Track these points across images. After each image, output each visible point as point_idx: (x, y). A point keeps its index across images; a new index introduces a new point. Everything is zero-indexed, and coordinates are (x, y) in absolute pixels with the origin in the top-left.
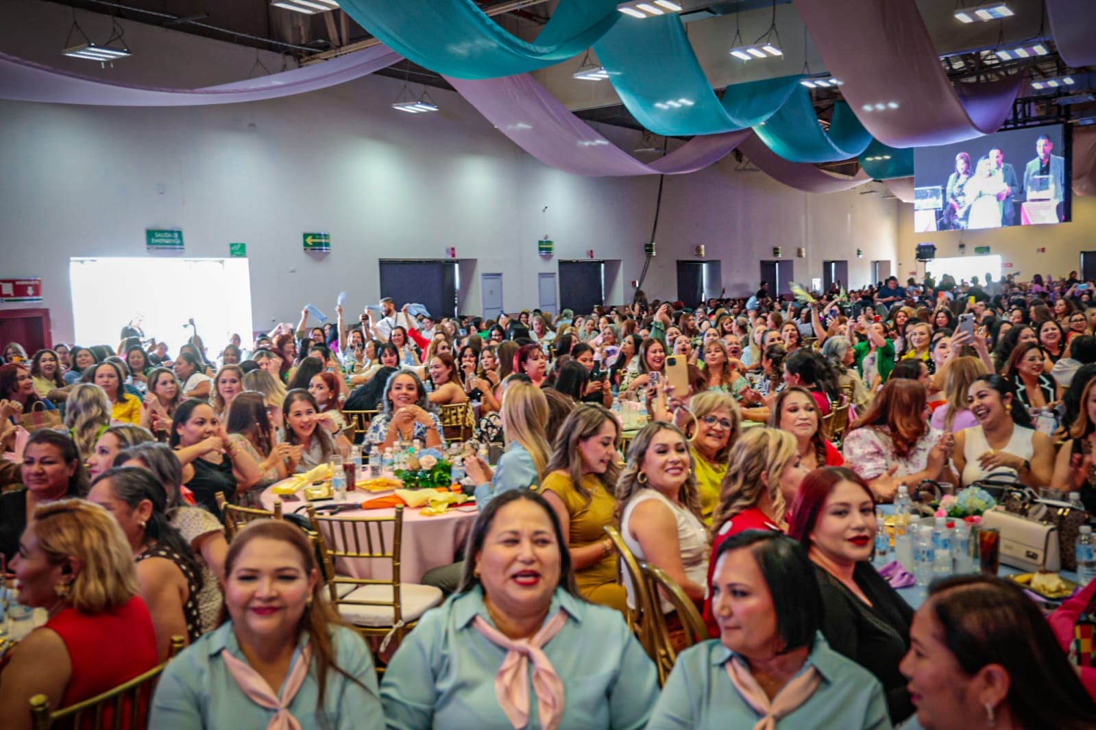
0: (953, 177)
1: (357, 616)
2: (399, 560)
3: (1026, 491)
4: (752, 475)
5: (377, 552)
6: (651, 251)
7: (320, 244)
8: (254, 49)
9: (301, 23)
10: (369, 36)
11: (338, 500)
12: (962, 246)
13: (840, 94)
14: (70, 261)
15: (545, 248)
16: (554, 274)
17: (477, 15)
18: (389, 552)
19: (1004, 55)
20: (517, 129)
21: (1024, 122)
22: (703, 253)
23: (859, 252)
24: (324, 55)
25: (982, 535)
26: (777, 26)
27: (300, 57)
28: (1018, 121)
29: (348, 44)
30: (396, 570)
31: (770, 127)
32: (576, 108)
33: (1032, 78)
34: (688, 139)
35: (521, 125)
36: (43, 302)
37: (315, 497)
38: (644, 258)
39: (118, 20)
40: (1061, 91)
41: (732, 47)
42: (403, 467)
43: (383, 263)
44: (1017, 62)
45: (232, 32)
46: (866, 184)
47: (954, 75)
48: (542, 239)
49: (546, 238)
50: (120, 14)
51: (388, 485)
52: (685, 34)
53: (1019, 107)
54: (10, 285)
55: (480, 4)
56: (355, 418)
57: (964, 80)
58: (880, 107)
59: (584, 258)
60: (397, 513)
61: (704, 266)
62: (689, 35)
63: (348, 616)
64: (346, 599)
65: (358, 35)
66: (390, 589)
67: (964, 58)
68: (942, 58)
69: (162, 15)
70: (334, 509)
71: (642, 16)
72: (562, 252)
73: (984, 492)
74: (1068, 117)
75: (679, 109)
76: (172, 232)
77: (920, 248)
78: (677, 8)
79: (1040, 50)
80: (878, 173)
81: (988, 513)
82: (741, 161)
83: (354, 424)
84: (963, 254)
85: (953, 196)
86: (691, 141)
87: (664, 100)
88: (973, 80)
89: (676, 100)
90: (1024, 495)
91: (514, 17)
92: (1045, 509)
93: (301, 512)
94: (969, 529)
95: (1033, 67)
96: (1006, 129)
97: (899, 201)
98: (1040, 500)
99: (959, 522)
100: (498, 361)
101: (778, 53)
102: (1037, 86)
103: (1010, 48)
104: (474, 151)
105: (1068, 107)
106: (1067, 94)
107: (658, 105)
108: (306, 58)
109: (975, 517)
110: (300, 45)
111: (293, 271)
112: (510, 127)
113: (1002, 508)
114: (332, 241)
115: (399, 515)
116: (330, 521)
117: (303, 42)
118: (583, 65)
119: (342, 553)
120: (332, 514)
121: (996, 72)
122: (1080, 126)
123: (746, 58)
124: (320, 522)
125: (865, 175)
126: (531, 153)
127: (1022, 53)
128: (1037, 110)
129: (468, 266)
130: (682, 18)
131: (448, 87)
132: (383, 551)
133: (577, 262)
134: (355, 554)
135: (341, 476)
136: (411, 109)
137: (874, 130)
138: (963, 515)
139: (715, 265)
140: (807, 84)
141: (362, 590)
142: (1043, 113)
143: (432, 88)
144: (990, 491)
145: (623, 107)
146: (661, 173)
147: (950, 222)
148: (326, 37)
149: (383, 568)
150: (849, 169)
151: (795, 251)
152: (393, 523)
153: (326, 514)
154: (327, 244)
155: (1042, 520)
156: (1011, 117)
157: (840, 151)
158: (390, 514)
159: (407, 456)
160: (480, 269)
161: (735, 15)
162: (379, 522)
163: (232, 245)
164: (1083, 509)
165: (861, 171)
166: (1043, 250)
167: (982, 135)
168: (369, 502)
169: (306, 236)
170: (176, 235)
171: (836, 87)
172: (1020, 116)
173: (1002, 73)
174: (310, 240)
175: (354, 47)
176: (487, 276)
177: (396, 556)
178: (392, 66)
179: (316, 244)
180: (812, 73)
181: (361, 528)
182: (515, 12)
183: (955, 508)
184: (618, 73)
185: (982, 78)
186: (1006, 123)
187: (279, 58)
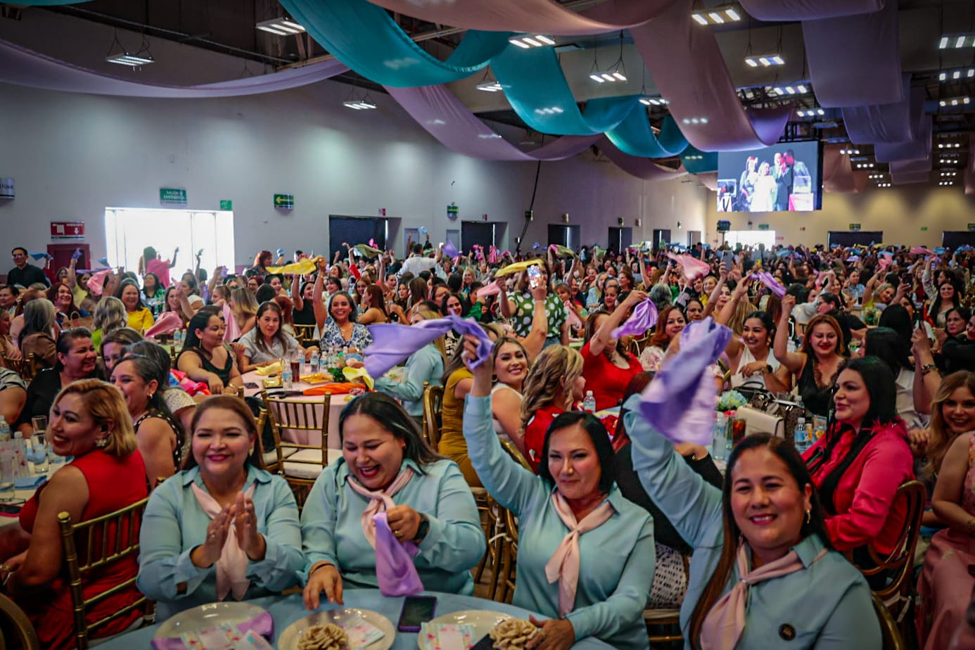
0: (744, 174)
1: (296, 471)
2: (327, 432)
3: (768, 395)
4: (553, 378)
5: (311, 426)
6: (530, 216)
7: (286, 203)
8: (243, 60)
9: (279, 41)
10: (326, 53)
11: (286, 388)
12: (750, 223)
13: (667, 110)
14: (105, 210)
15: (452, 211)
16: (458, 231)
17: (405, 40)
18: (320, 426)
19: (779, 91)
20: (435, 123)
21: (793, 138)
22: (567, 220)
23: (679, 224)
24: (294, 65)
25: (735, 423)
26: (623, 59)
27: (276, 66)
28: (788, 137)
29: (312, 58)
30: (325, 439)
31: (617, 132)
32: (478, 110)
33: (798, 108)
34: (559, 136)
35: (438, 121)
36: (85, 239)
37: (270, 386)
38: (524, 220)
39: (147, 36)
40: (817, 119)
41: (592, 72)
42: (334, 366)
43: (332, 218)
44: (786, 96)
45: (228, 47)
46: (686, 176)
47: (746, 102)
48: (450, 205)
49: (453, 204)
50: (148, 32)
51: (323, 378)
52: (559, 62)
53: (789, 128)
54: (63, 226)
55: (409, 32)
56: (303, 330)
57: (754, 106)
58: (695, 121)
59: (480, 219)
60: (326, 398)
61: (568, 229)
62: (562, 64)
63: (290, 471)
64: (289, 458)
65: (319, 52)
66: (320, 451)
67: (753, 90)
68: (739, 90)
69: (178, 33)
70: (282, 395)
71: (526, 46)
72: (463, 215)
73: (740, 394)
74: (821, 137)
75: (553, 115)
76: (179, 191)
77: (719, 223)
78: (552, 43)
79: (802, 89)
80: (693, 169)
81: (741, 408)
82: (597, 154)
83: (302, 334)
84: (751, 229)
85: (744, 187)
86: (560, 139)
87: (541, 108)
88: (759, 106)
89: (550, 108)
90: (766, 397)
91: (435, 42)
92: (778, 406)
93: (259, 396)
94: (727, 419)
95: (798, 101)
96: (780, 142)
97: (708, 190)
98: (777, 401)
99: (720, 414)
100: (410, 292)
101: (623, 78)
102: (801, 114)
103: (783, 86)
104: (402, 138)
105: (821, 130)
106: (821, 121)
107: (538, 111)
108: (281, 67)
109: (732, 412)
110: (278, 57)
111: (266, 222)
112: (429, 122)
113: (750, 405)
114: (295, 201)
115: (328, 400)
116: (278, 403)
117: (280, 55)
118: (484, 79)
119: (286, 426)
120: (280, 398)
121: (775, 102)
122: (828, 144)
123: (601, 81)
124: (271, 403)
125: (684, 169)
126: (442, 141)
127: (790, 90)
128: (801, 131)
129: (395, 222)
130: (556, 49)
131: (384, 91)
132: (315, 425)
133: (475, 223)
134: (295, 427)
135: (289, 371)
136: (356, 106)
137: (690, 138)
138: (725, 410)
139: (575, 229)
140: (643, 101)
141: (301, 453)
142: (805, 133)
143: (373, 92)
144: (744, 394)
145: (513, 111)
146: (538, 159)
147: (742, 206)
148: (296, 51)
149: (316, 437)
150: (674, 163)
151: (634, 222)
152: (323, 405)
153: (277, 398)
154: (291, 203)
155: (775, 414)
156: (783, 134)
157: (666, 152)
158: (321, 399)
159: (338, 358)
160: (404, 225)
161: (594, 49)
162: (313, 404)
163: (221, 202)
164: (803, 407)
165: (682, 167)
166: (804, 229)
167: (765, 146)
168: (307, 390)
169: (276, 196)
170: (181, 193)
171: (665, 105)
172: (789, 134)
173: (779, 103)
174: (279, 200)
175: (316, 60)
176: (408, 230)
177: (325, 429)
178: (343, 74)
179: (283, 203)
180: (648, 94)
181: (300, 408)
182: (436, 39)
183: (720, 405)
184: (509, 87)
185: (766, 106)
186: (781, 138)
187: (262, 66)
